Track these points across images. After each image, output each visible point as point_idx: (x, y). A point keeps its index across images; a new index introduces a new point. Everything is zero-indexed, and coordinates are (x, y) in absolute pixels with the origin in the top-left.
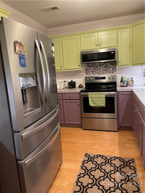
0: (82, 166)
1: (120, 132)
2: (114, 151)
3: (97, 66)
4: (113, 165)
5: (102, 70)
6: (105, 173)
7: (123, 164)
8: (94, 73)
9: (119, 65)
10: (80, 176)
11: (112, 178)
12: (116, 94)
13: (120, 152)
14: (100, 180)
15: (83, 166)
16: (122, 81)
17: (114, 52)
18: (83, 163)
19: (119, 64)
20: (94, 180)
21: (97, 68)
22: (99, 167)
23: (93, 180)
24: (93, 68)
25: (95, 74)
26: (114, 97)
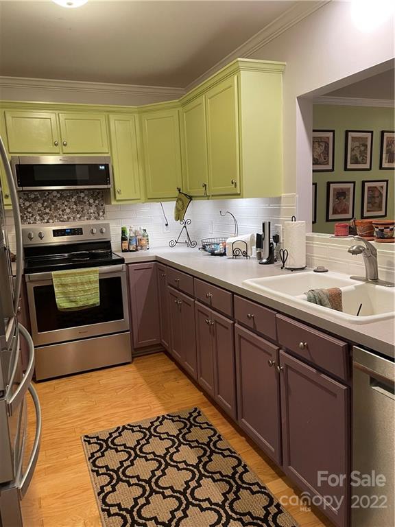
0: (94, 468)
1: (138, 363)
2: (149, 407)
3: (55, 199)
4: (165, 436)
5: (68, 211)
6: (159, 458)
7: (183, 425)
8: (46, 217)
9: (117, 199)
10: (104, 494)
11: (180, 462)
12: (125, 270)
13: (163, 404)
14: (155, 478)
15: (96, 469)
16: (123, 239)
17: (107, 166)
18: (91, 460)
19: (118, 197)
20: (144, 484)
21: (53, 204)
22: (135, 453)
23: (141, 486)
24: (43, 204)
25: (51, 221)
26: (120, 278)
